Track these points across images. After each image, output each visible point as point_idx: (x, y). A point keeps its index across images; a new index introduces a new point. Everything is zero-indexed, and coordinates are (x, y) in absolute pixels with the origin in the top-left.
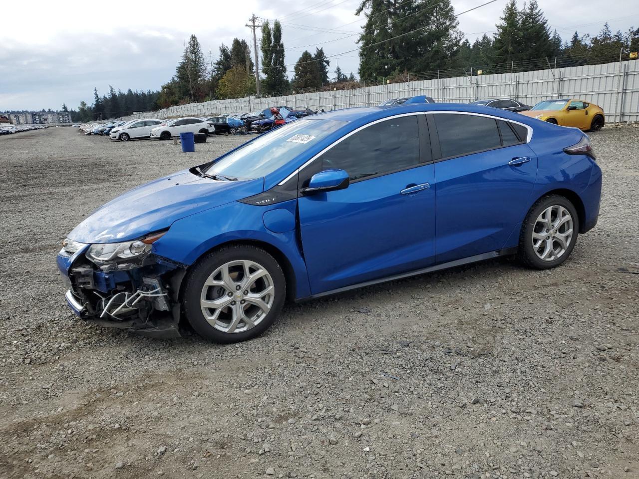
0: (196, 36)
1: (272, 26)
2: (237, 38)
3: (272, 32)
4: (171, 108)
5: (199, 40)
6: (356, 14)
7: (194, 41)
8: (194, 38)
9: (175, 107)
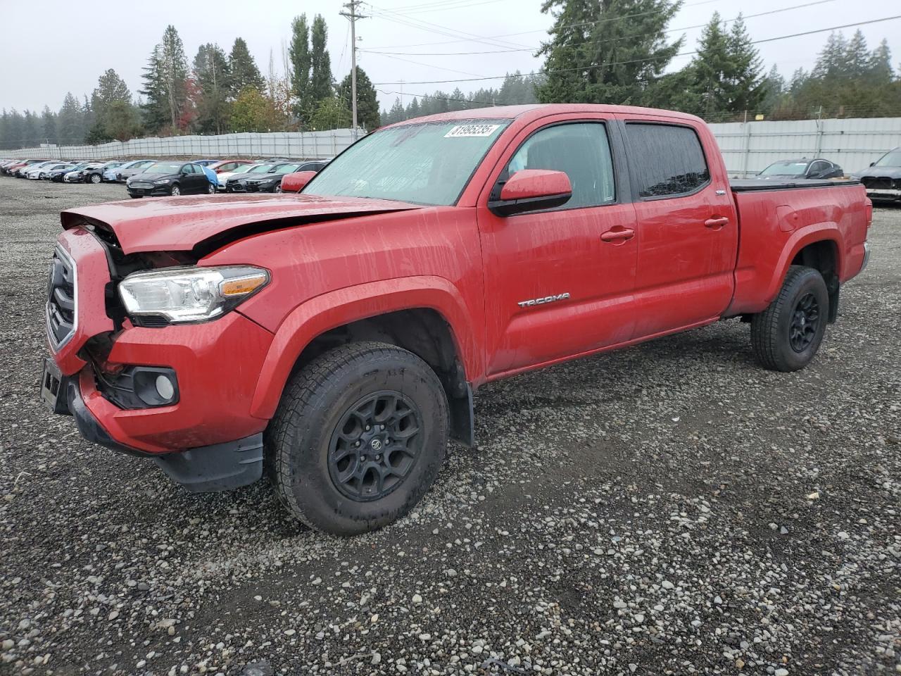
0: (176, 28)
1: (310, 23)
2: (240, 39)
3: (310, 34)
4: (132, 141)
5: (180, 35)
6: (543, 11)
7: (172, 36)
8: (171, 31)
9: (137, 141)
